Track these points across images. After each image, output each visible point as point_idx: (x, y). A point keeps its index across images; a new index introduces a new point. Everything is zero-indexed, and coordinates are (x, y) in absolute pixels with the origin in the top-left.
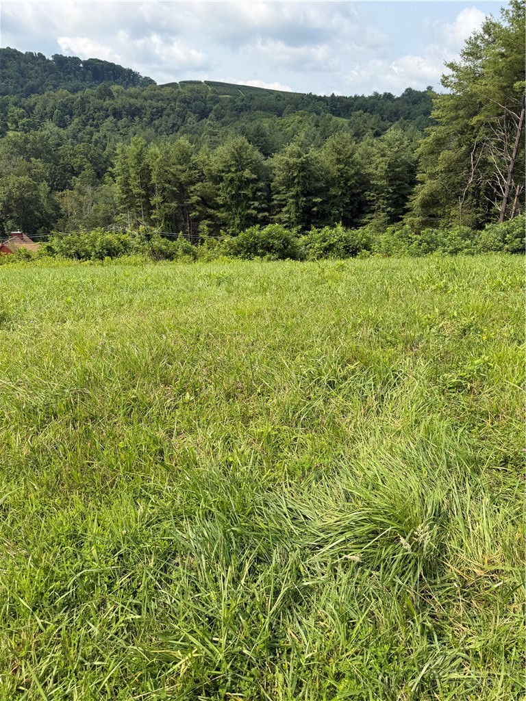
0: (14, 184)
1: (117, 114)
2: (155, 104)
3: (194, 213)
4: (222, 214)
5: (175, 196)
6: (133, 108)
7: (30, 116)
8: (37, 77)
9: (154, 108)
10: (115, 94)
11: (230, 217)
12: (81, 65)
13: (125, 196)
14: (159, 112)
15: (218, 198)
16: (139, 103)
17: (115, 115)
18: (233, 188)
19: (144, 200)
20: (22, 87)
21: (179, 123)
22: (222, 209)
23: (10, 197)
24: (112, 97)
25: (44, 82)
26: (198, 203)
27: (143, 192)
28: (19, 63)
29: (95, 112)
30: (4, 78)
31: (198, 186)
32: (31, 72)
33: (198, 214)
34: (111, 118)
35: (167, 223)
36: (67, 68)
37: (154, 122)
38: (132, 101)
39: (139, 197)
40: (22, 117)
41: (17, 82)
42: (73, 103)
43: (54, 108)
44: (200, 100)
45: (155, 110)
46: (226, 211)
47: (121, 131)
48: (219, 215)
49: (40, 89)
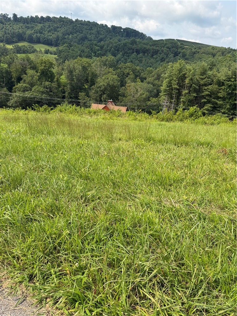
0: (111, 79)
1: (138, 52)
2: (154, 47)
3: (204, 100)
4: (220, 102)
5: (195, 91)
6: (145, 50)
7: (101, 50)
8: (104, 34)
9: (154, 50)
10: (138, 43)
11: (224, 104)
12: (122, 30)
13: (168, 89)
14: (156, 52)
15: (220, 94)
16: (148, 47)
17: (136, 52)
18: (230, 89)
19: (177, 91)
20: (97, 38)
21: (165, 57)
22: (220, 100)
23: (108, 84)
24: (137, 45)
25: (106, 37)
26: (208, 95)
27: (178, 87)
28: (97, 28)
29: (128, 50)
30: (91, 34)
31: (210, 87)
32: (101, 32)
33: (206, 100)
34: (135, 53)
35: (189, 103)
36: (116, 31)
37: (154, 56)
38: (145, 46)
39: (175, 90)
40: (98, 50)
41: (96, 36)
42: (120, 46)
43: (111, 48)
44: (175, 48)
45: (155, 51)
46: (222, 101)
47: (139, 59)
48: (218, 102)
49: (104, 39)
